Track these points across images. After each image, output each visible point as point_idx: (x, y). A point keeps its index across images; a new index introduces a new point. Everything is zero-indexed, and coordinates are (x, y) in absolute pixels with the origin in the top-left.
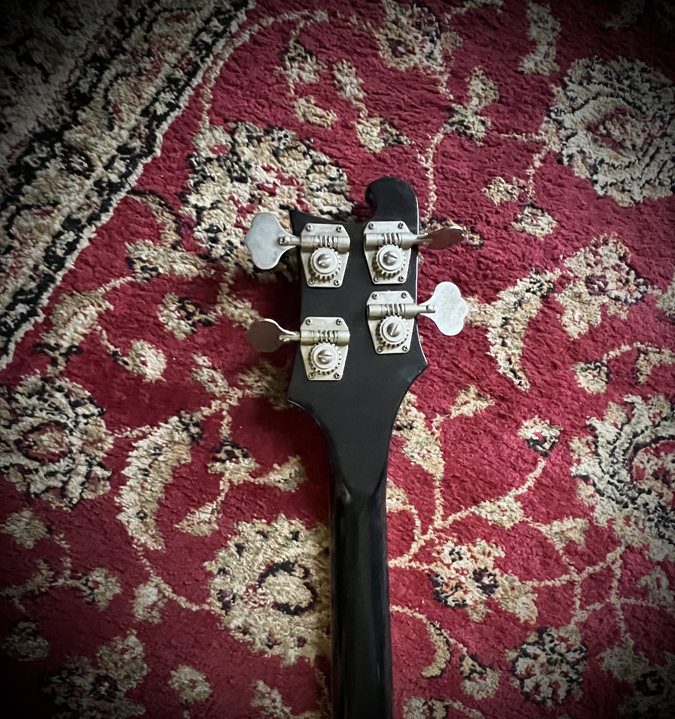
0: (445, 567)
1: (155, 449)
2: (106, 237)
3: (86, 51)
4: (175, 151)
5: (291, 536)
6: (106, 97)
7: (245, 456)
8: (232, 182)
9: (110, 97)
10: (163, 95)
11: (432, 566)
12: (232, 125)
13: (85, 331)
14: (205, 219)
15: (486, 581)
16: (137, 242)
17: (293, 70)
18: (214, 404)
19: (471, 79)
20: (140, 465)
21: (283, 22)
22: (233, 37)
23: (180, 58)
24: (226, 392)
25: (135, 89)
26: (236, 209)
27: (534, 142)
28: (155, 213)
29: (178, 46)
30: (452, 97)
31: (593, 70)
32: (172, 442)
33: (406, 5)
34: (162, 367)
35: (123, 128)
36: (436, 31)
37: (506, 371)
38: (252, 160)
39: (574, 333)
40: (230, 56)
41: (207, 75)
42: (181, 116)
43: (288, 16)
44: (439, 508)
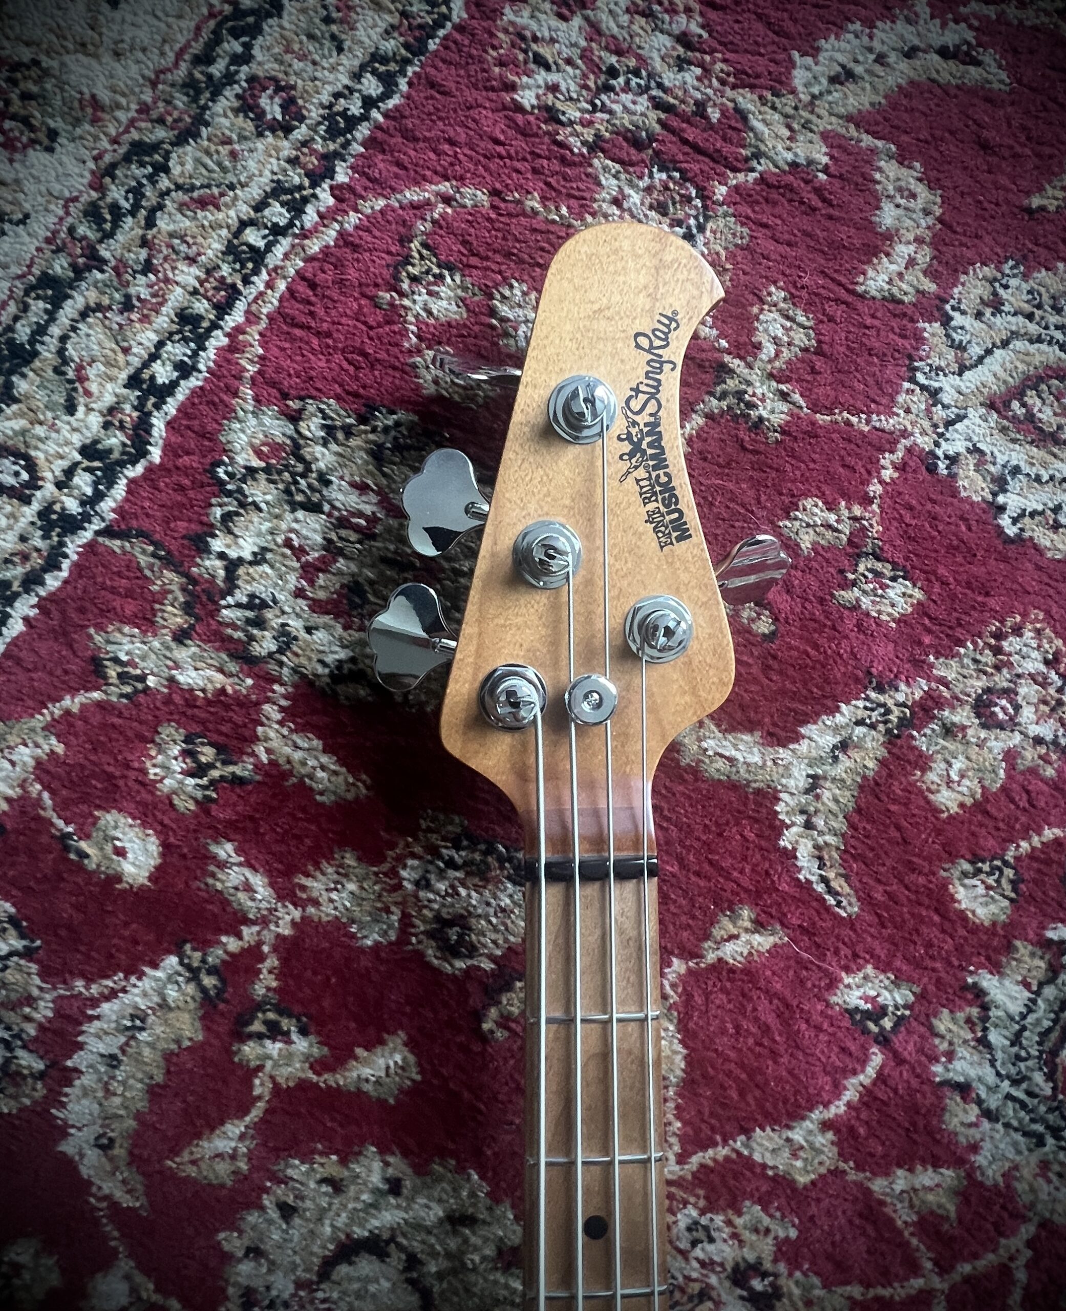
0: (679, 1257)
1: (133, 1017)
2: (55, 614)
3: (29, 267)
4: (188, 453)
5: (386, 1187)
6: (61, 352)
7: (303, 1032)
8: (293, 511)
9: (71, 351)
10: (169, 347)
12: (294, 404)
13: (10, 793)
14: (240, 583)
15: (758, 1285)
16: (110, 628)
17: (416, 297)
18: (246, 931)
19: (762, 310)
20: (102, 1048)
21: (401, 207)
22: (306, 237)
23: (203, 276)
24: (269, 910)
25: (119, 336)
26: (297, 565)
27: (883, 431)
28: (148, 573)
29: (199, 254)
30: (724, 343)
31: (1006, 287)
32: (164, 1005)
33: (637, 169)
34: (152, 863)
35: (92, 410)
36: (696, 218)
37: (814, 879)
38: (331, 470)
39: (949, 804)
40: (297, 272)
41: (254, 308)
42: (201, 388)
43: (412, 195)
44: (672, 1140)
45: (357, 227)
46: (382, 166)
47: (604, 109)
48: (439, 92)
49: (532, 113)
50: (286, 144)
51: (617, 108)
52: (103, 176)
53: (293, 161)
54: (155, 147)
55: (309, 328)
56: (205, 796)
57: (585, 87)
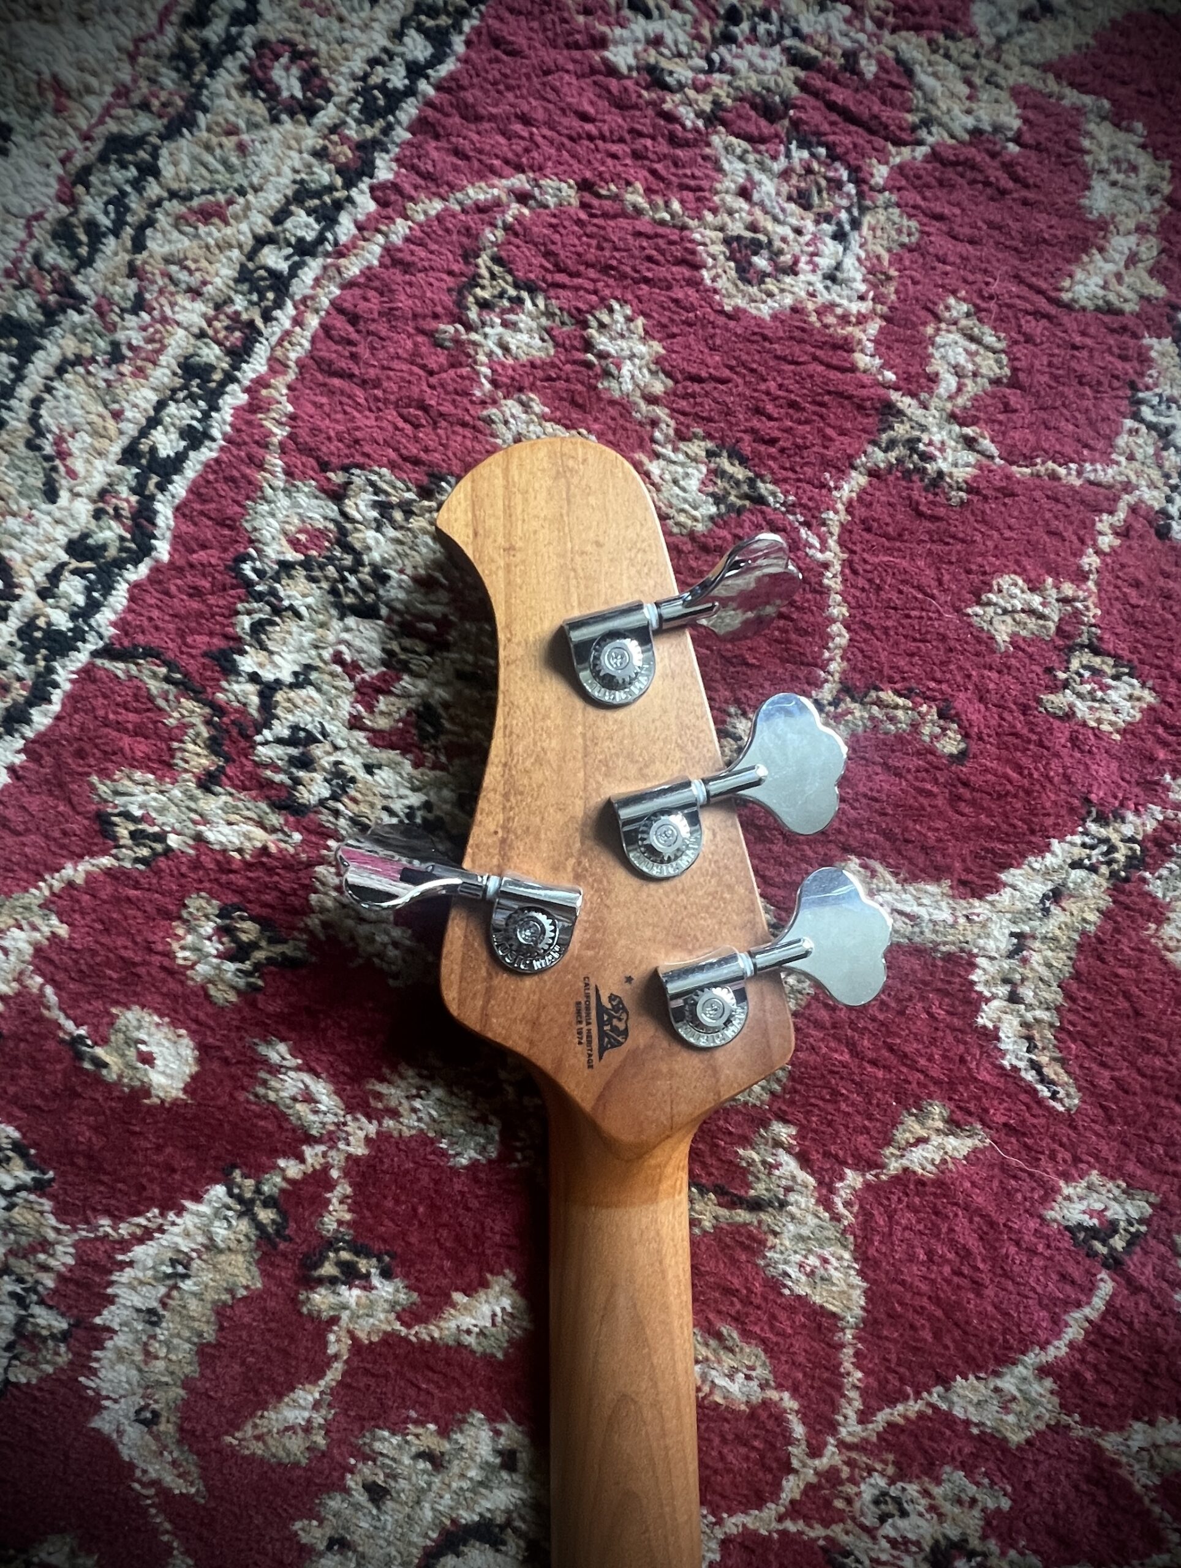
0: (865, 1537)
1: (173, 1262)
2: (48, 760)
4: (204, 547)
5: (498, 1461)
6: (34, 420)
7: (387, 1274)
8: (342, 616)
9: (46, 418)
10: (172, 408)
11: (837, 1531)
12: (337, 477)
13: (6, 989)
14: (279, 712)
16: (118, 775)
17: (487, 330)
18: (308, 1151)
19: (938, 329)
20: (138, 1301)
21: (463, 211)
22: (341, 255)
23: (211, 312)
24: (337, 1125)
25: (107, 395)
26: (350, 686)
27: (1099, 484)
28: (161, 702)
29: (204, 284)
30: (890, 376)
32: (211, 1246)
33: (771, 146)
34: (187, 1070)
35: (78, 495)
36: (849, 210)
37: (1021, 1065)
38: (388, 562)
40: (332, 303)
41: (279, 353)
42: (217, 461)
43: (477, 193)
44: (853, 1394)
45: (407, 239)
46: (435, 154)
47: (723, 68)
48: (508, 53)
49: (629, 77)
50: (309, 131)
51: (741, 65)
52: (74, 184)
53: (321, 154)
54: (140, 141)
55: (351, 376)
56: (249, 984)
57: (699, 38)
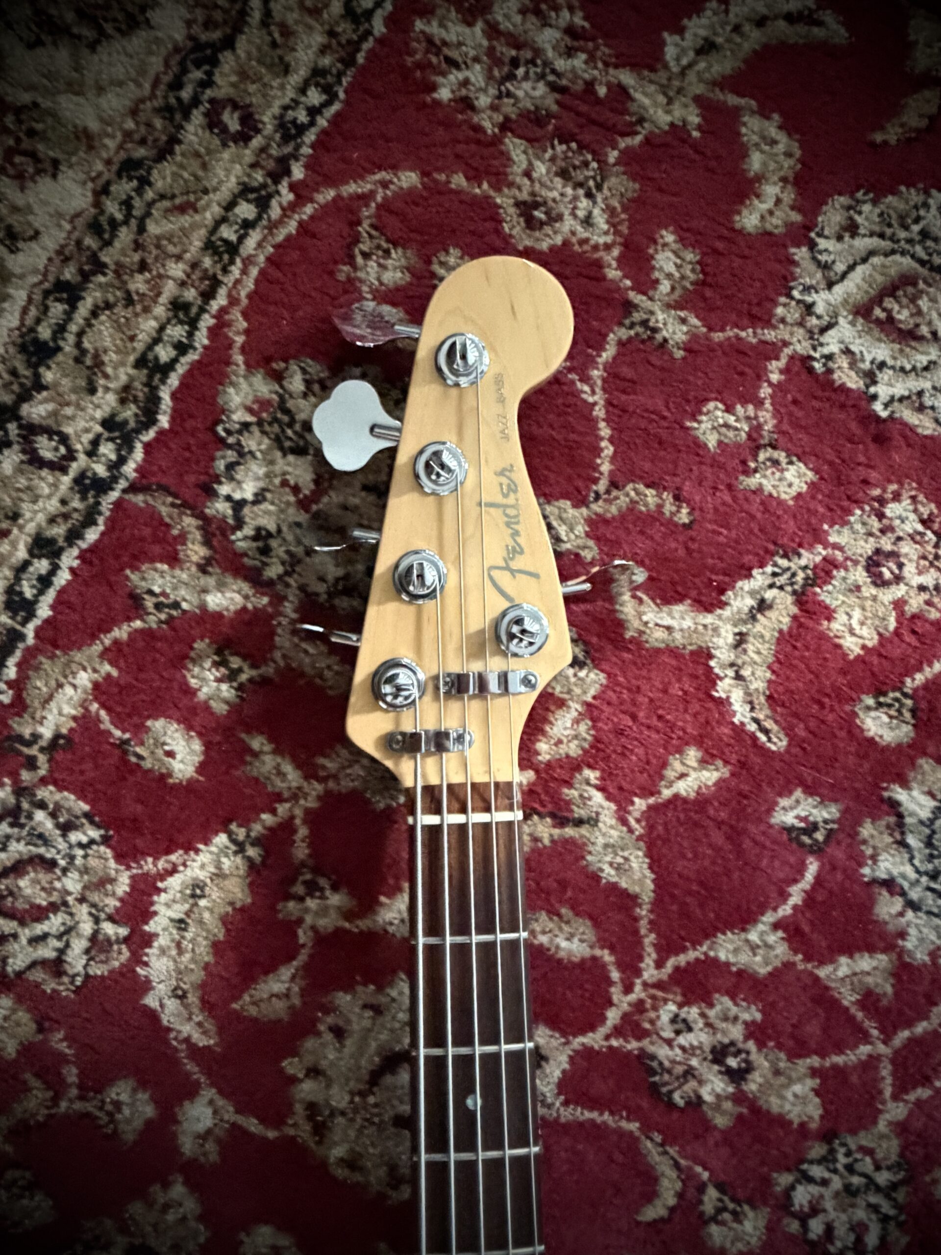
0: (665, 1045)
1: (193, 888)
2: (96, 561)
3: (45, 275)
4: (192, 417)
6: (78, 345)
7: (335, 888)
8: (284, 455)
9: (87, 344)
10: (169, 331)
11: (645, 1044)
12: (278, 366)
13: (73, 712)
14: (247, 520)
15: (732, 1062)
16: (144, 568)
17: (369, 270)
18: (280, 808)
19: (656, 251)
20: (171, 914)
21: (350, 198)
22: (273, 227)
23: (188, 269)
24: (298, 788)
25: (126, 326)
26: (294, 500)
27: (767, 342)
28: (167, 520)
29: (185, 251)
30: (628, 283)
31: (860, 213)
32: (220, 874)
33: (542, 144)
34: (197, 759)
35: (109, 389)
36: (594, 178)
37: (746, 720)
39: (853, 647)
40: (268, 258)
41: (234, 292)
42: (198, 362)
43: (357, 187)
44: (650, 949)
45: (312, 216)
47: (509, 94)
48: (372, 97)
49: (449, 106)
50: (247, 152)
51: (520, 94)
52: (100, 195)
53: (254, 166)
54: (140, 163)
55: (282, 303)
56: (237, 697)
57: (492, 78)
